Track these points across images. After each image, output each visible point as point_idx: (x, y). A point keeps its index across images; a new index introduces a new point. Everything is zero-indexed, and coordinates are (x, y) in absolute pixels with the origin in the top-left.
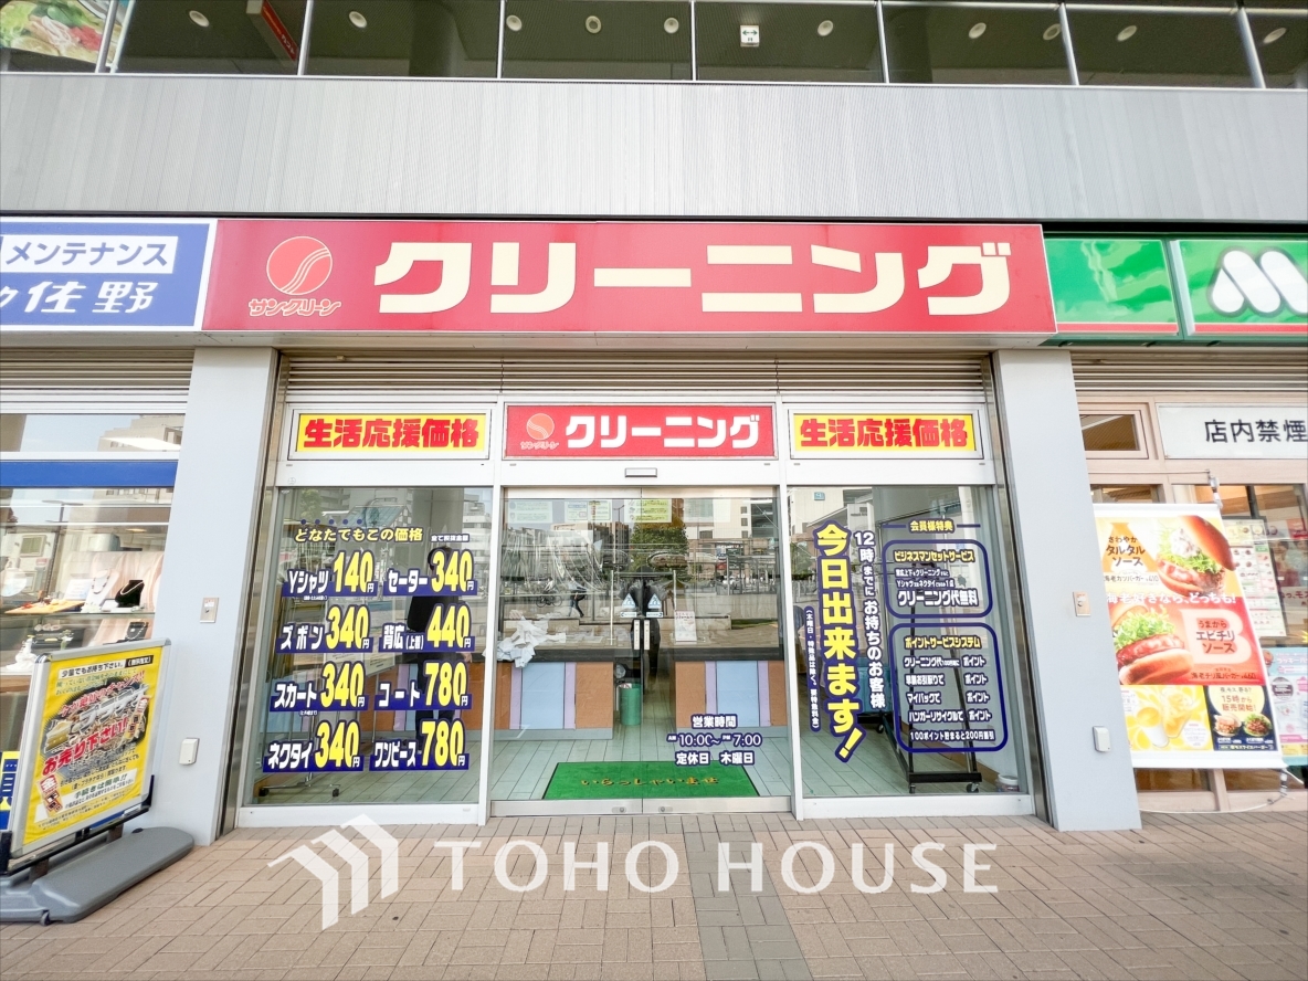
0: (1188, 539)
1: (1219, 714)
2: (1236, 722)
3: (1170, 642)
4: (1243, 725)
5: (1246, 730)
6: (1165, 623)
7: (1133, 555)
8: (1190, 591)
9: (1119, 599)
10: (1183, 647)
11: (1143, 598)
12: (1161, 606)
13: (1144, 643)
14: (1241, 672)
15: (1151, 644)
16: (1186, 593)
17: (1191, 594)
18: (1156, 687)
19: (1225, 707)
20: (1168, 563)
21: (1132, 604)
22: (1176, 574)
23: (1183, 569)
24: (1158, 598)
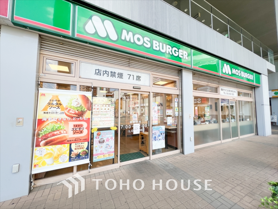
0: (78, 102)
1: (73, 151)
2: (78, 153)
3: (62, 132)
4: (80, 153)
5: (80, 154)
6: (62, 126)
7: (57, 106)
8: (73, 117)
9: (47, 119)
10: (66, 133)
11: (56, 119)
12: (62, 121)
13: (53, 133)
14: (83, 139)
15: (55, 133)
16: (72, 117)
17: (74, 117)
18: (54, 146)
19: (76, 149)
20: (69, 108)
21: (52, 120)
22: (71, 111)
23: (74, 110)
24: (62, 119)
